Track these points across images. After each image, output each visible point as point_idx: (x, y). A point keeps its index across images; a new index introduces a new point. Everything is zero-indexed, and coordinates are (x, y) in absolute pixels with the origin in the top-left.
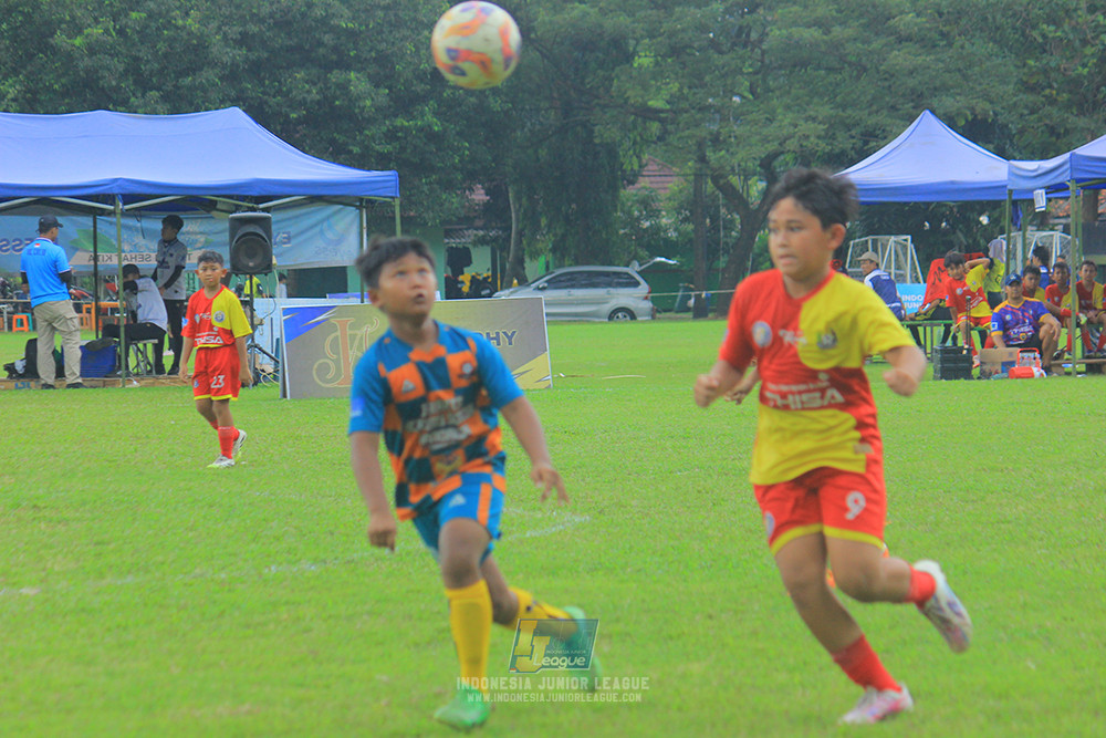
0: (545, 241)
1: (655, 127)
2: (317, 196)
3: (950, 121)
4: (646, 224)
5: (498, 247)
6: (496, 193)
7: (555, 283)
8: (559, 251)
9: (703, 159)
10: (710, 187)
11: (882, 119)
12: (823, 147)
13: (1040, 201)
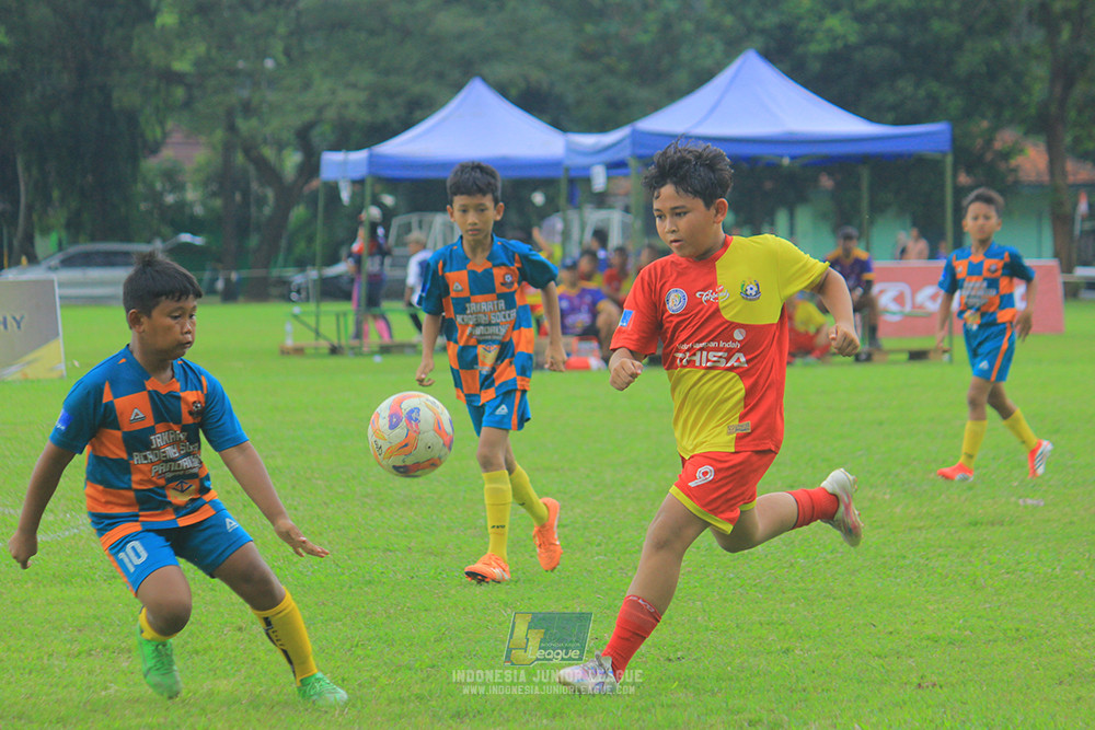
0: (58, 215)
1: (179, 93)
3: (502, 90)
4: (170, 199)
7: (69, 262)
8: (74, 228)
9: (232, 128)
10: (240, 158)
11: (429, 87)
12: (364, 117)
13: (599, 179)
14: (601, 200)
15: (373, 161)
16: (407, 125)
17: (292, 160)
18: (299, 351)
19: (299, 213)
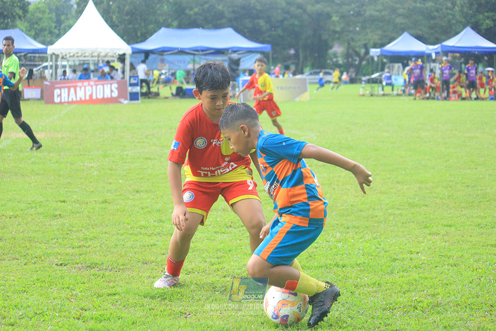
0: (309, 63)
1: (337, 36)
2: (250, 51)
3: (412, 35)
4: (335, 60)
5: (297, 65)
6: (297, 51)
7: (311, 74)
8: (313, 66)
9: (349, 44)
10: (351, 51)
11: (394, 35)
12: (379, 42)
13: (434, 56)
14: (434, 61)
15: (382, 51)
16: (389, 43)
17: (363, 51)
18: (363, 95)
19: (364, 63)
